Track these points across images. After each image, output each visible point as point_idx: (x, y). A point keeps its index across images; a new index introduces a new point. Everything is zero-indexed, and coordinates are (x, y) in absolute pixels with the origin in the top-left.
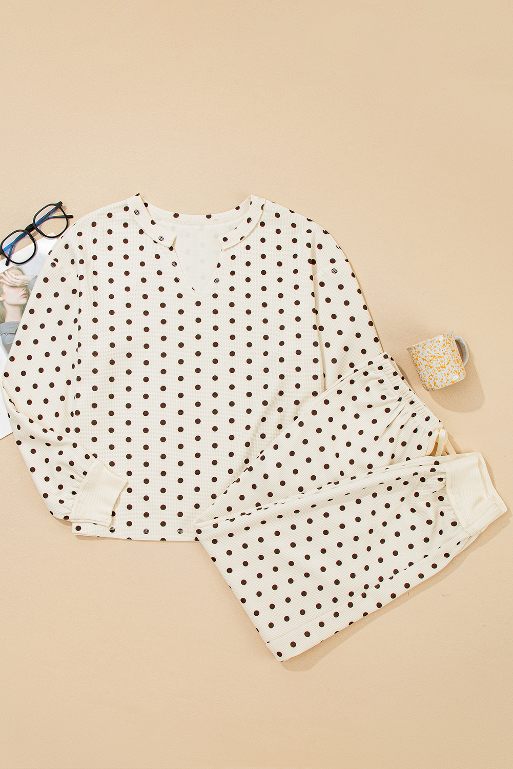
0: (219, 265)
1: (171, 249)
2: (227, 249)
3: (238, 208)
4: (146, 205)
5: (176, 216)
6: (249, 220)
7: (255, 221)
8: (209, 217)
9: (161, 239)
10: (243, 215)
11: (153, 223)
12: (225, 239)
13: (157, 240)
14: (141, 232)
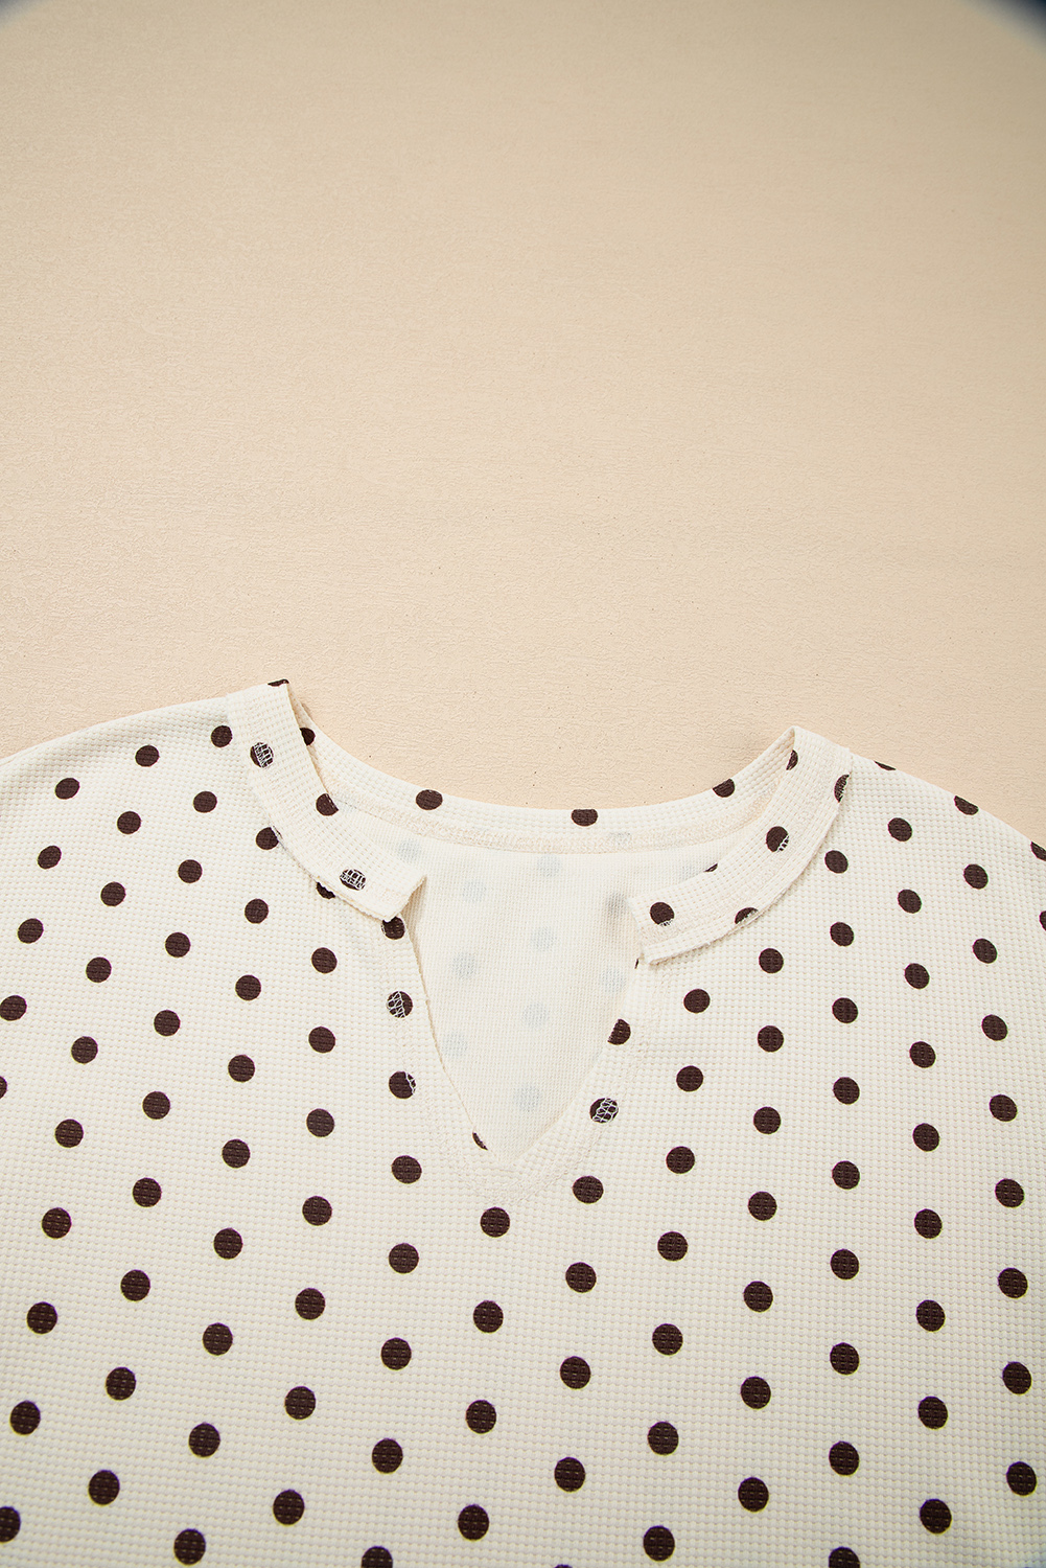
0: (621, 1033)
1: (394, 928)
2: (665, 961)
3: (725, 789)
4: (308, 736)
5: (429, 800)
6: (776, 838)
7: (804, 847)
8: (585, 818)
9: (353, 880)
10: (749, 815)
11: (326, 806)
12: (661, 913)
13: (334, 884)
14: (267, 839)
